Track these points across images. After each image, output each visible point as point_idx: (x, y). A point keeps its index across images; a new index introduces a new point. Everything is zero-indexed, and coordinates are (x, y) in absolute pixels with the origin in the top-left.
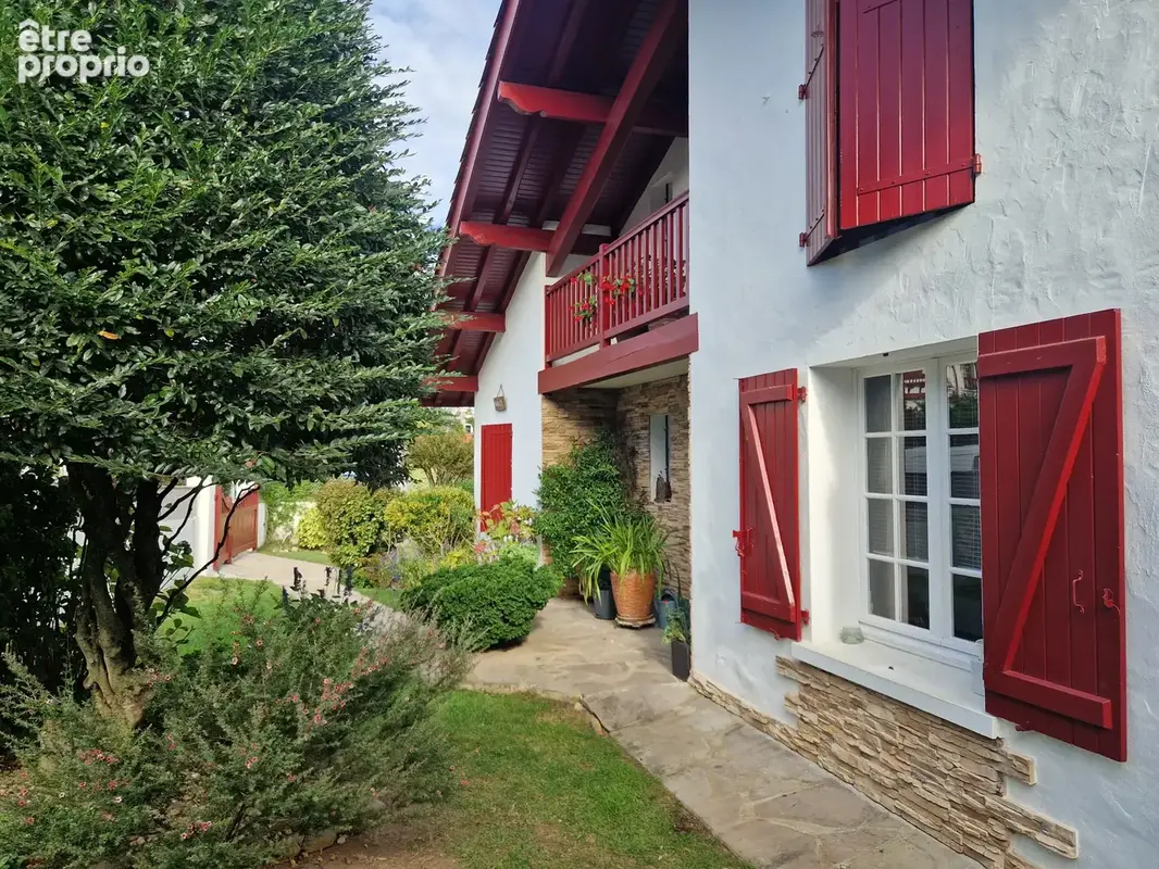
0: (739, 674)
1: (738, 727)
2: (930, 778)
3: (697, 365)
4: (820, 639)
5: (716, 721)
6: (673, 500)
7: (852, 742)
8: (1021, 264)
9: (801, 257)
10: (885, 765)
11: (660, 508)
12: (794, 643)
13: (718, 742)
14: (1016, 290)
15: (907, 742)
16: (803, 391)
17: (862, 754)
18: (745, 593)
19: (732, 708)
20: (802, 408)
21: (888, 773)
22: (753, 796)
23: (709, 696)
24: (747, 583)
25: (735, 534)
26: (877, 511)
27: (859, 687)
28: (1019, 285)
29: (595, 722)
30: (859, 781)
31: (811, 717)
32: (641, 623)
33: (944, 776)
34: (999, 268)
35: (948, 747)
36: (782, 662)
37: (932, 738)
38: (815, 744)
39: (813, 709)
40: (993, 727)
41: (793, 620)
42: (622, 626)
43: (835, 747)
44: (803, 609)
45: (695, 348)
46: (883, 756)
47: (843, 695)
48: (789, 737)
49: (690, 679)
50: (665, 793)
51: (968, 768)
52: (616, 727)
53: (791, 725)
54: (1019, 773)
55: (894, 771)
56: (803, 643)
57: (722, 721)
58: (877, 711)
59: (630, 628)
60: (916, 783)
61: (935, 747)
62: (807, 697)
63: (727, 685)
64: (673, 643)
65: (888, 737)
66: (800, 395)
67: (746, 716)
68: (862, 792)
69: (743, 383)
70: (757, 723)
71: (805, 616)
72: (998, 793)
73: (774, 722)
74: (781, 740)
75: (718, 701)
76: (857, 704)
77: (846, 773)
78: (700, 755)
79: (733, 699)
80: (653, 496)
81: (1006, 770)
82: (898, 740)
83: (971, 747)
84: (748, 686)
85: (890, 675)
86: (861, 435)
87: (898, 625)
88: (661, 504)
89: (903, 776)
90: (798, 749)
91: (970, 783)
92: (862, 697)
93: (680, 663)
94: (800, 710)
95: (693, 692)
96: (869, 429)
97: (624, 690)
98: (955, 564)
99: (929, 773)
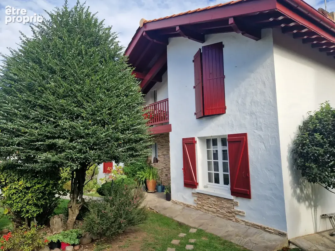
0: (183, 197)
1: (184, 208)
2: (222, 209)
3: (171, 134)
4: (201, 188)
5: (179, 207)
6: (159, 163)
7: (208, 206)
8: (233, 124)
9: (195, 117)
10: (214, 208)
11: (155, 165)
12: (196, 189)
13: (181, 211)
14: (232, 128)
15: (218, 203)
16: (196, 141)
17: (210, 207)
18: (185, 181)
19: (182, 204)
20: (196, 145)
21: (215, 210)
22: (191, 218)
23: (176, 203)
24: (185, 178)
25: (183, 169)
26: (209, 163)
27: (209, 195)
28: (233, 127)
29: (154, 211)
30: (209, 213)
31: (200, 203)
32: (154, 191)
33: (224, 208)
34: (230, 124)
35: (225, 202)
36: (193, 193)
37: (223, 202)
38: (200, 208)
39: (200, 201)
40: (232, 197)
41: (195, 185)
42: (149, 192)
43: (205, 207)
44: (197, 182)
45: (171, 131)
46: (214, 207)
47: (206, 197)
48: (195, 207)
49: (171, 201)
50: (174, 220)
51: (228, 205)
52: (159, 211)
53: (195, 205)
54: (236, 204)
55: (216, 209)
56: (198, 189)
57: (181, 207)
58: (212, 199)
59: (151, 193)
60: (220, 210)
61: (223, 203)
62: (199, 199)
63: (181, 200)
64: (166, 194)
65: (215, 203)
66: (196, 142)
67: (185, 206)
68: (210, 214)
69: (183, 139)
70: (188, 206)
71: (198, 184)
72: (233, 208)
73: (191, 205)
74: (193, 208)
75: (178, 204)
76: (209, 198)
77: (207, 212)
78: (179, 213)
79: (181, 203)
80: (152, 162)
81: (234, 204)
82: (216, 203)
83: (229, 202)
84: (185, 199)
85: (214, 192)
86: (206, 149)
87: (214, 184)
88: (155, 164)
89: (217, 209)
90: (197, 209)
91: (228, 208)
92: (209, 197)
93: (168, 197)
94: (197, 202)
95: (172, 203)
96: (207, 148)
97: (158, 204)
98: (224, 172)
99: (222, 208)
